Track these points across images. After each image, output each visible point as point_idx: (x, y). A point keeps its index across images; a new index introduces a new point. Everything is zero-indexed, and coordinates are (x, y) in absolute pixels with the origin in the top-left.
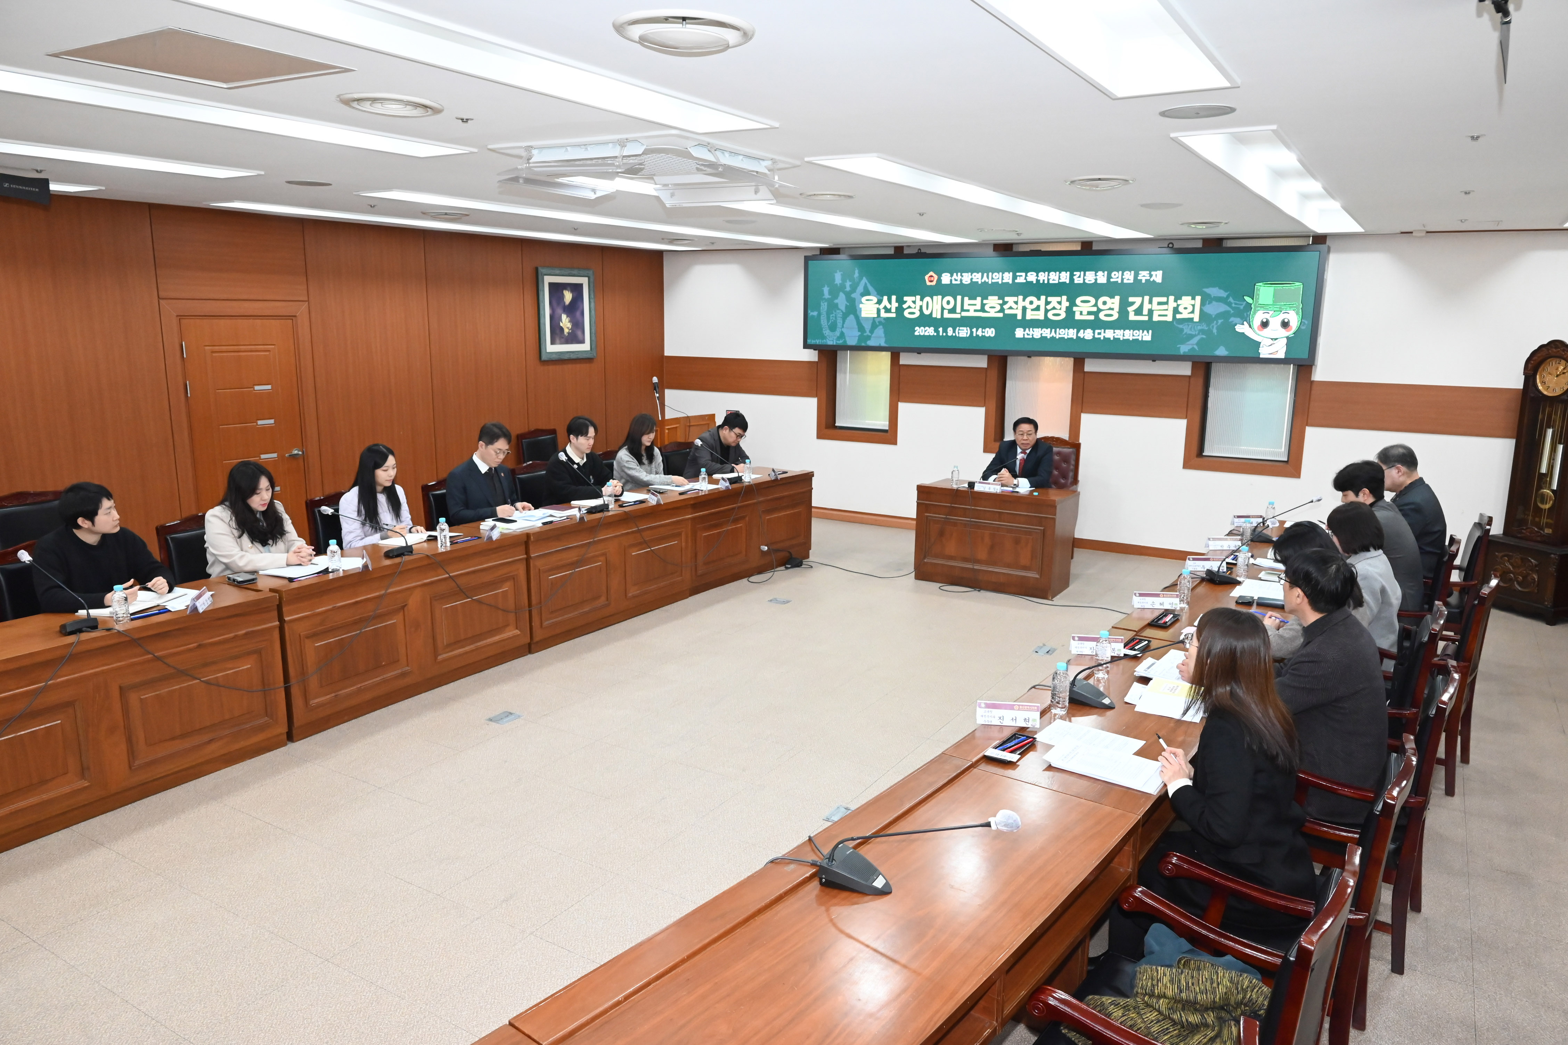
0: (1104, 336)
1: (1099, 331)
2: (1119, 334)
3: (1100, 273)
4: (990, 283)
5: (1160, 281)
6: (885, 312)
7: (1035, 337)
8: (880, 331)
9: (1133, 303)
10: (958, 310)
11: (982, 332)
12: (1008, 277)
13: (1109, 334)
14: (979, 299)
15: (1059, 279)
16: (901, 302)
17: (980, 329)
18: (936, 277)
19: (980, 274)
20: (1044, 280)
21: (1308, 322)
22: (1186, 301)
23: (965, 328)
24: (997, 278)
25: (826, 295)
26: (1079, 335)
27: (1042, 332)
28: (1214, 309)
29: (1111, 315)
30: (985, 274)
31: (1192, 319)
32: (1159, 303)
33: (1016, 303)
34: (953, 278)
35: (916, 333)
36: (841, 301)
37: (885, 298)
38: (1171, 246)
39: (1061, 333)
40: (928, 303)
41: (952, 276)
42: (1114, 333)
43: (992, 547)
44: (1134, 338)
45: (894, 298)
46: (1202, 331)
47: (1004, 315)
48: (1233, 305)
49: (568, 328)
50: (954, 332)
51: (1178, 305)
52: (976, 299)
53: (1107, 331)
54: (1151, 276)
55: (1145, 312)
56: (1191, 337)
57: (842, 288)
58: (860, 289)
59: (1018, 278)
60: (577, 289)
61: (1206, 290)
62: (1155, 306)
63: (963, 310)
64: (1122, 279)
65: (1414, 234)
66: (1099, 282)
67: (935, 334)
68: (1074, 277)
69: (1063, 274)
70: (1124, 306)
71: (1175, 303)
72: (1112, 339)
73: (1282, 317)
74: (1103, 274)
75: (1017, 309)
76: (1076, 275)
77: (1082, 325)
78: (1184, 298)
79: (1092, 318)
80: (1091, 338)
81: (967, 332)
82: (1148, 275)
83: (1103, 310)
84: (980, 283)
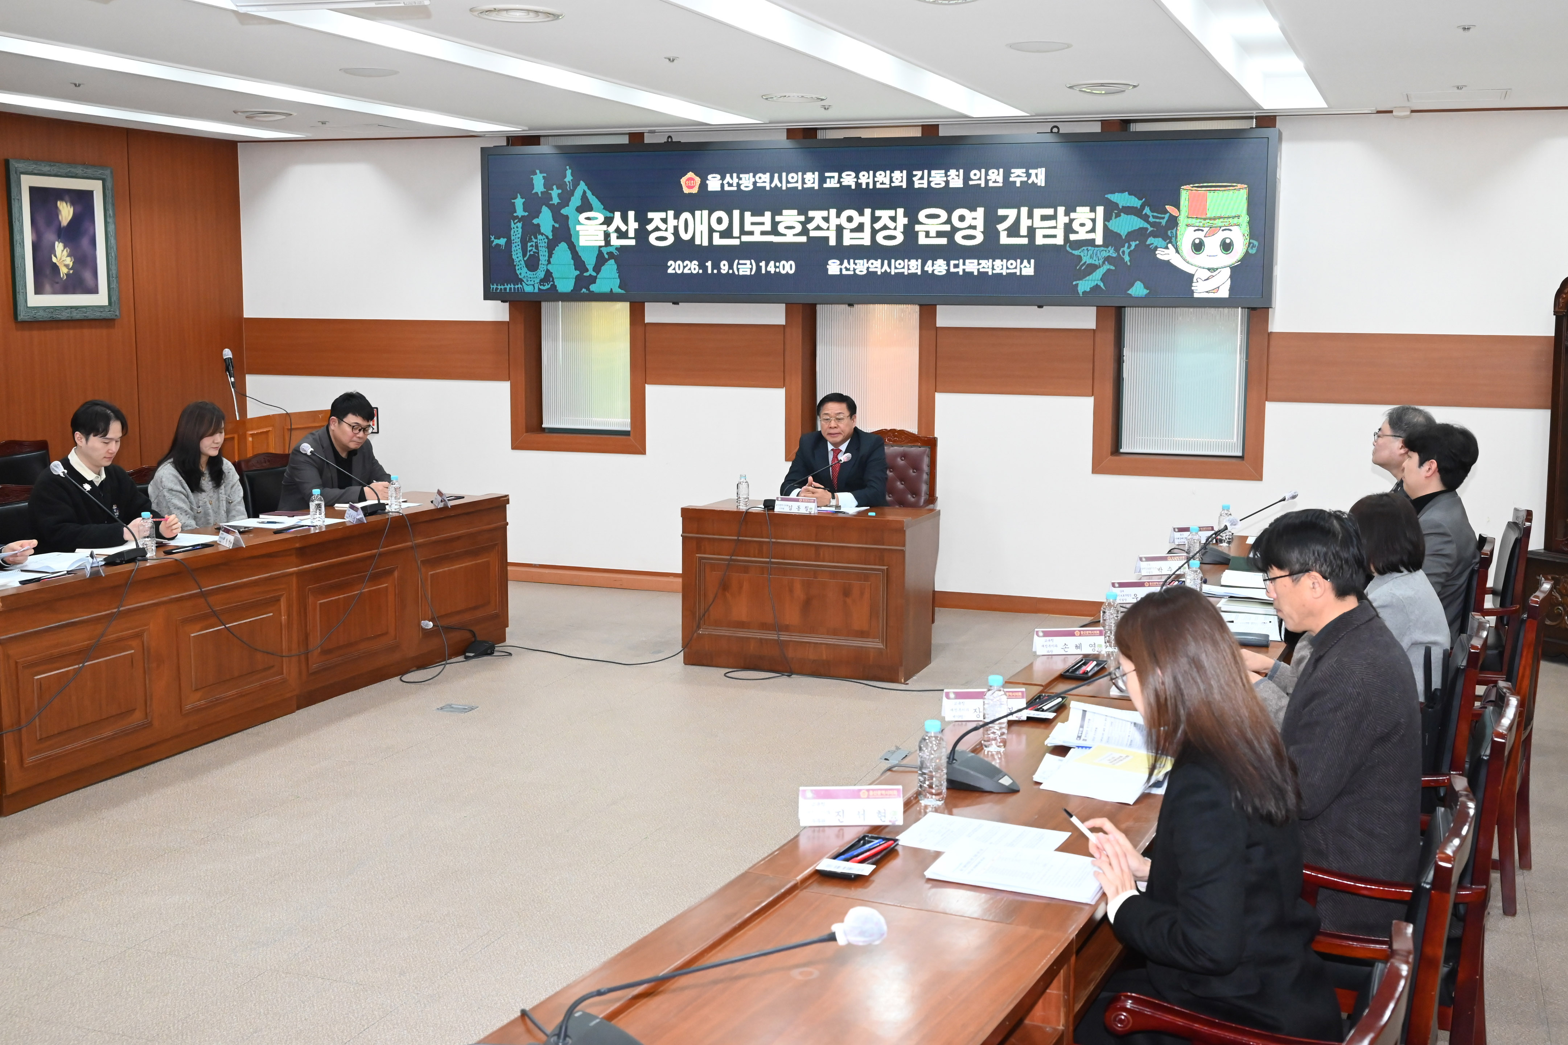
0: (964, 270)
1: (956, 262)
2: (986, 266)
3: (953, 172)
4: (784, 188)
5: (1043, 185)
6: (618, 238)
7: (857, 272)
8: (610, 269)
9: (1005, 218)
10: (736, 232)
11: (776, 267)
12: (811, 180)
13: (971, 266)
14: (768, 214)
15: (891, 181)
16: (643, 221)
17: (772, 263)
18: (698, 180)
19: (768, 174)
20: (868, 184)
21: (1258, 243)
22: (1082, 214)
23: (748, 262)
24: (794, 180)
25: (520, 212)
26: (926, 268)
27: (869, 264)
28: (1125, 224)
29: (972, 237)
30: (776, 175)
31: (1093, 240)
32: (1044, 218)
34: (725, 182)
35: (670, 271)
36: (546, 221)
37: (617, 215)
38: (1055, 130)
39: (898, 266)
40: (686, 221)
41: (723, 178)
42: (979, 264)
43: (807, 605)
44: (1009, 271)
45: (631, 214)
46: (1108, 259)
47: (809, 238)
48: (1151, 219)
49: (67, 266)
50: (731, 267)
51: (1071, 221)
52: (763, 215)
53: (967, 261)
54: (1029, 176)
55: (1024, 231)
56: (1093, 268)
57: (545, 199)
58: (576, 201)
59: (828, 180)
60: (82, 199)
62: (1037, 223)
63: (743, 232)
64: (987, 181)
65: (1394, 113)
66: (951, 185)
67: (701, 271)
68: (914, 179)
69: (897, 174)
70: (992, 221)
71: (1067, 218)
72: (976, 273)
73: (1221, 235)
74: (957, 173)
75: (828, 229)
76: (916, 175)
77: (930, 253)
78: (1078, 209)
79: (943, 241)
80: (944, 272)
81: (750, 267)
82: (1025, 175)
83: (960, 229)
84: (768, 188)
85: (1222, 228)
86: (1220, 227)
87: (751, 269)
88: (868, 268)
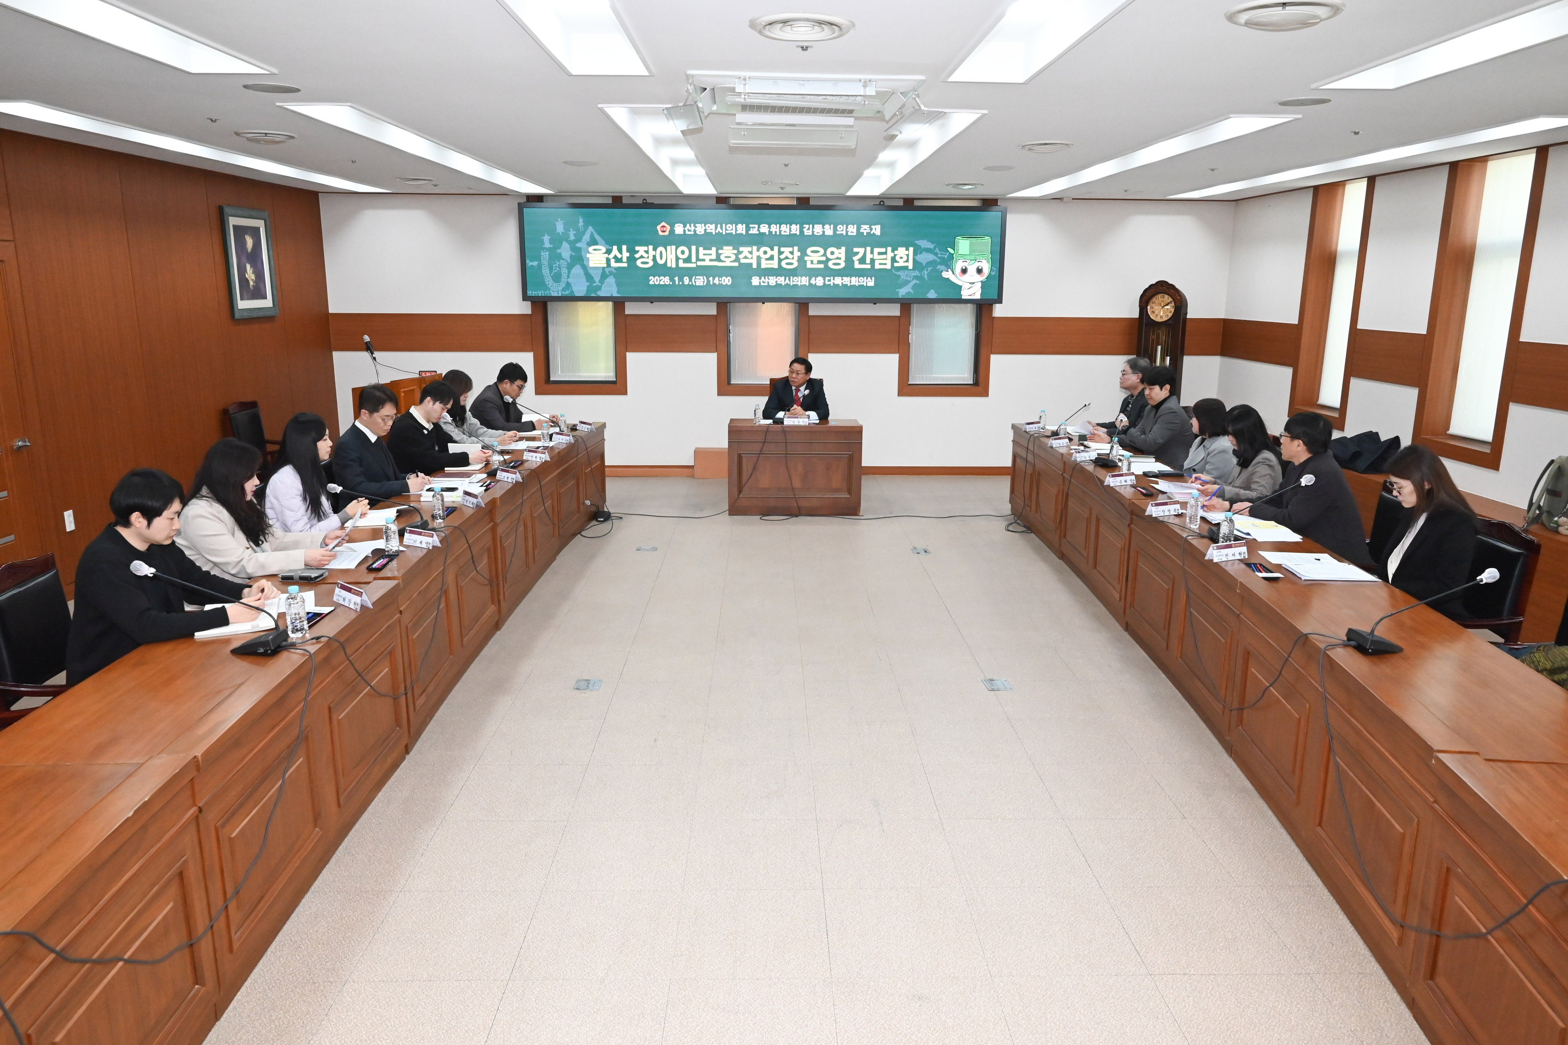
0: (834, 283)
1: (829, 278)
2: (846, 280)
3: (827, 226)
4: (724, 233)
5: (879, 235)
6: (615, 262)
7: (770, 284)
8: (611, 280)
9: (857, 253)
10: (694, 259)
11: (719, 280)
12: (741, 229)
13: (838, 281)
14: (714, 249)
15: (790, 231)
16: (632, 251)
17: (717, 278)
18: (668, 227)
19: (714, 225)
20: (776, 232)
21: (996, 269)
22: (901, 252)
23: (701, 277)
24: (730, 229)
25: (547, 245)
26: (811, 282)
27: (777, 280)
28: (925, 258)
29: (839, 264)
30: (719, 226)
31: (907, 267)
32: (880, 254)
33: (751, 253)
34: (686, 229)
35: (651, 283)
36: (565, 251)
37: (615, 248)
38: (882, 203)
39: (794, 280)
40: (661, 253)
41: (685, 227)
42: (842, 280)
43: (805, 477)
44: (860, 284)
45: (624, 248)
46: (916, 277)
47: (740, 263)
48: (939, 255)
50: (690, 280)
51: (895, 255)
52: (711, 249)
53: (836, 278)
54: (871, 229)
55: (868, 261)
56: (906, 282)
57: (565, 237)
58: (586, 237)
59: (751, 229)
61: (916, 242)
62: (876, 256)
63: (698, 259)
64: (847, 232)
65: (1064, 200)
66: (826, 234)
67: (671, 283)
68: (804, 230)
69: (794, 226)
70: (849, 255)
71: (893, 253)
72: (841, 285)
73: (977, 265)
74: (829, 227)
76: (805, 228)
77: (814, 273)
78: (899, 249)
79: (822, 266)
80: (822, 284)
81: (703, 280)
82: (869, 229)
83: (831, 260)
84: (714, 233)
87: (704, 282)
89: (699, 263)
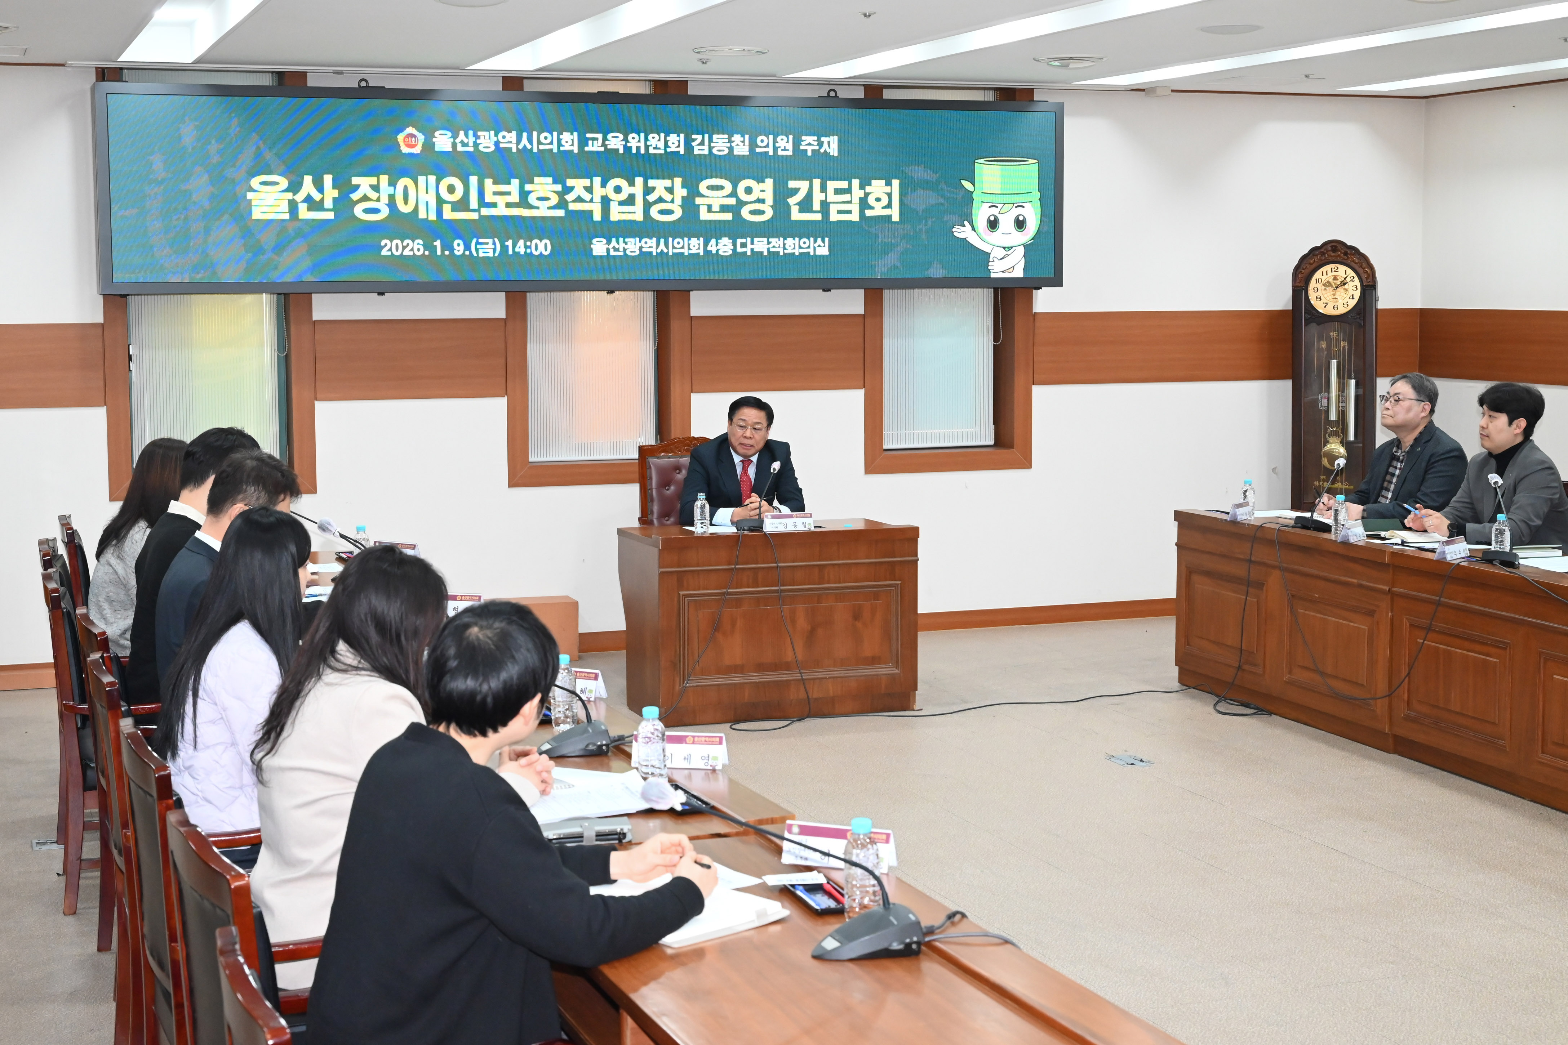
0: (752, 250)
1: (744, 240)
2: (776, 244)
3: (737, 138)
4: (535, 150)
5: (836, 154)
6: (309, 209)
7: (628, 252)
8: (298, 251)
9: (796, 191)
10: (474, 203)
11: (526, 247)
12: (569, 141)
13: (761, 245)
14: (515, 182)
15: (666, 145)
16: (345, 188)
17: (521, 242)
18: (421, 137)
19: (514, 133)
20: (638, 148)
22: (878, 187)
23: (490, 241)
24: (547, 141)
25: (159, 172)
26: (709, 248)
27: (643, 244)
28: (920, 201)
29: (761, 212)
30: (525, 134)
31: (890, 217)
32: (838, 191)
33: (589, 190)
34: (458, 141)
35: (384, 252)
36: (199, 186)
37: (308, 180)
39: (676, 245)
40: (406, 189)
41: (455, 136)
42: (769, 243)
44: (802, 251)
45: (328, 179)
46: (904, 238)
47: (568, 212)
48: (947, 195)
50: (467, 247)
51: (867, 195)
52: (509, 183)
53: (756, 240)
54: (821, 144)
55: (816, 206)
56: (889, 248)
57: (199, 156)
58: (246, 159)
59: (590, 142)
61: (904, 169)
62: (831, 197)
63: (482, 203)
64: (775, 149)
66: (736, 152)
67: (427, 253)
68: (694, 144)
69: (673, 138)
70: (782, 195)
71: (863, 191)
72: (765, 253)
73: (1016, 212)
74: (742, 139)
75: (591, 201)
76: (695, 140)
77: (713, 231)
78: (874, 182)
79: (728, 216)
80: (730, 252)
81: (493, 247)
82: (816, 143)
83: (747, 203)
84: (514, 150)
85: (1016, 205)
86: (1014, 204)
87: (495, 250)
88: (641, 248)
89: (485, 211)
